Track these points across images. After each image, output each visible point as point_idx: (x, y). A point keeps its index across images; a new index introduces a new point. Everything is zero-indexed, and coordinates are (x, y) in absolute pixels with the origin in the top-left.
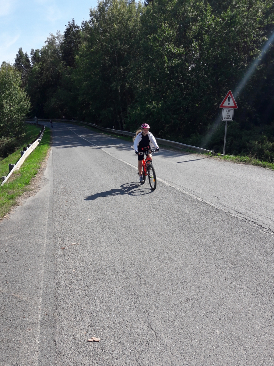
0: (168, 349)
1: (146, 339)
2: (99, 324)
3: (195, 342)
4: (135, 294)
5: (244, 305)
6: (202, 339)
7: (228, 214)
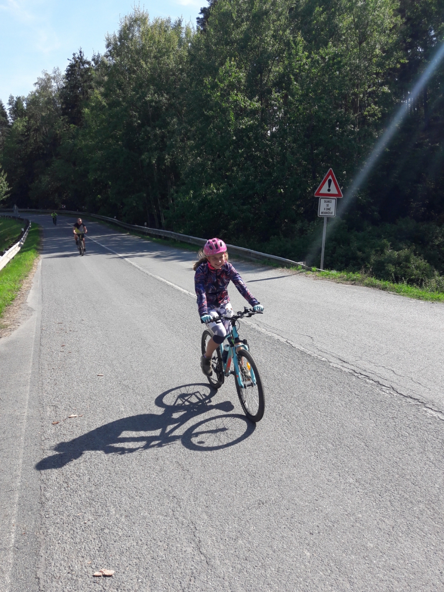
0: (227, 584)
1: (191, 569)
2: (114, 547)
3: (270, 572)
4: (175, 495)
6: (282, 567)
7: (326, 364)
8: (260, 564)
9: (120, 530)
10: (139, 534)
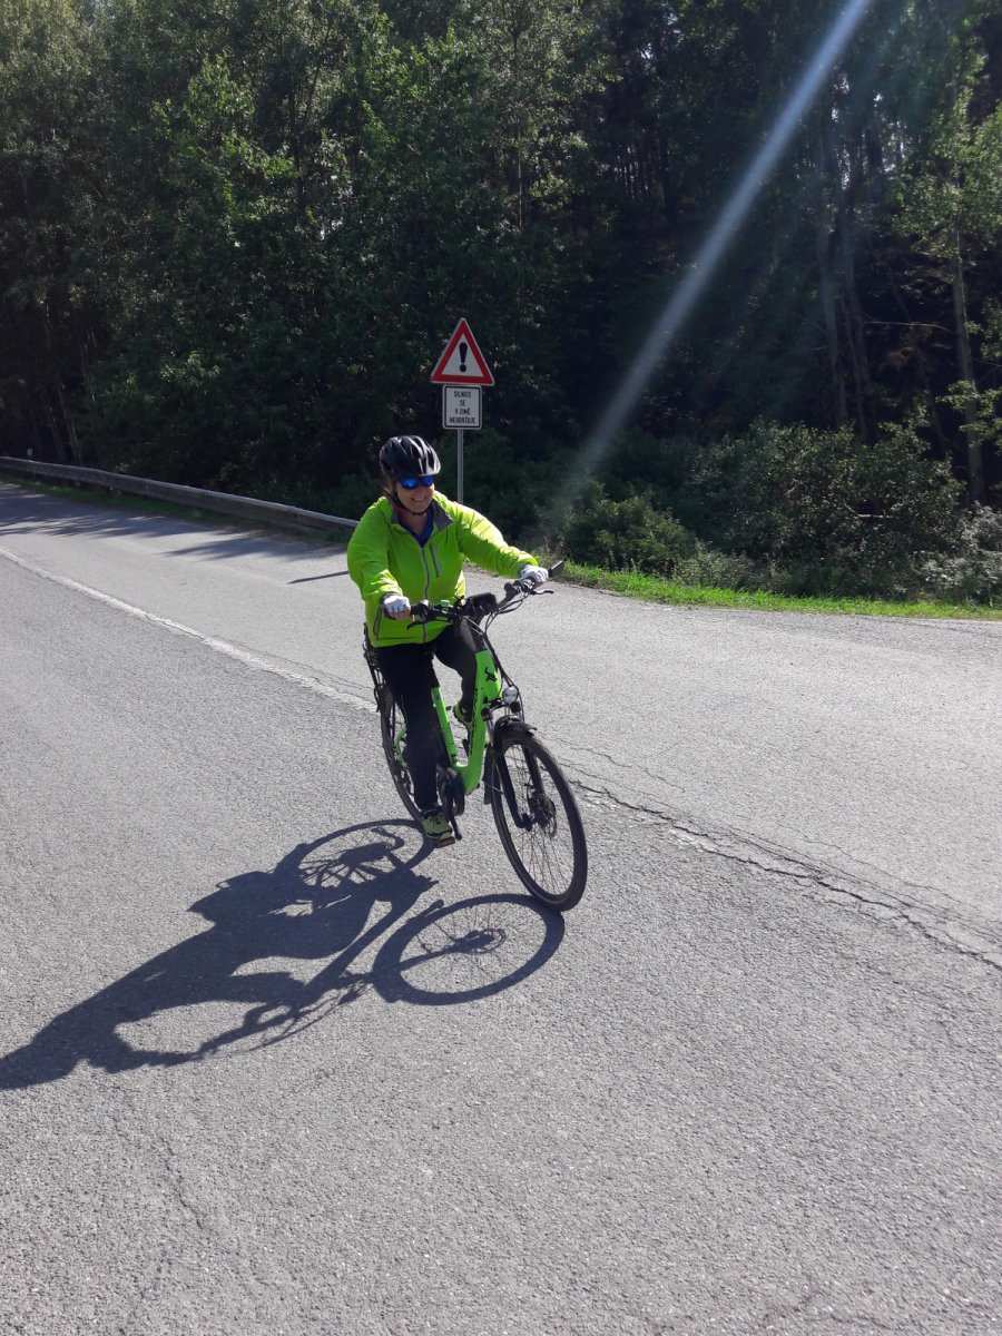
0: (246, 1263)
1: (161, 1244)
3: (344, 1223)
5: (518, 1064)
6: (371, 1208)
10: (30, 1185)
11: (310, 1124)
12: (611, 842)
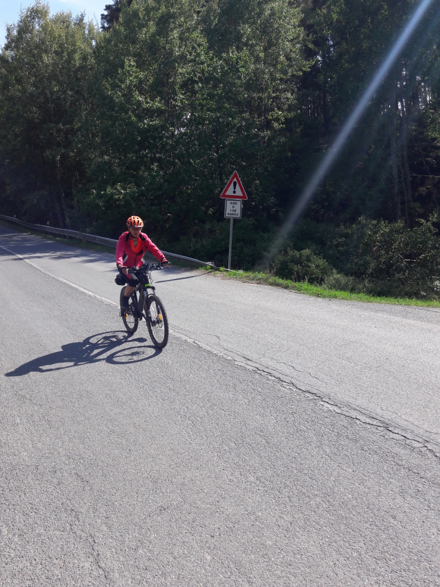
1: (89, 585)
3: (170, 580)
4: (73, 508)
5: (250, 509)
7: (231, 362)
8: (160, 572)
9: (13, 551)
10: (33, 553)
11: (156, 532)
12: (293, 406)
